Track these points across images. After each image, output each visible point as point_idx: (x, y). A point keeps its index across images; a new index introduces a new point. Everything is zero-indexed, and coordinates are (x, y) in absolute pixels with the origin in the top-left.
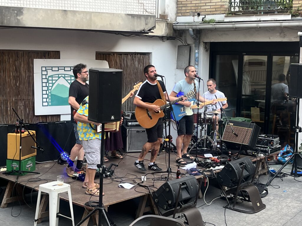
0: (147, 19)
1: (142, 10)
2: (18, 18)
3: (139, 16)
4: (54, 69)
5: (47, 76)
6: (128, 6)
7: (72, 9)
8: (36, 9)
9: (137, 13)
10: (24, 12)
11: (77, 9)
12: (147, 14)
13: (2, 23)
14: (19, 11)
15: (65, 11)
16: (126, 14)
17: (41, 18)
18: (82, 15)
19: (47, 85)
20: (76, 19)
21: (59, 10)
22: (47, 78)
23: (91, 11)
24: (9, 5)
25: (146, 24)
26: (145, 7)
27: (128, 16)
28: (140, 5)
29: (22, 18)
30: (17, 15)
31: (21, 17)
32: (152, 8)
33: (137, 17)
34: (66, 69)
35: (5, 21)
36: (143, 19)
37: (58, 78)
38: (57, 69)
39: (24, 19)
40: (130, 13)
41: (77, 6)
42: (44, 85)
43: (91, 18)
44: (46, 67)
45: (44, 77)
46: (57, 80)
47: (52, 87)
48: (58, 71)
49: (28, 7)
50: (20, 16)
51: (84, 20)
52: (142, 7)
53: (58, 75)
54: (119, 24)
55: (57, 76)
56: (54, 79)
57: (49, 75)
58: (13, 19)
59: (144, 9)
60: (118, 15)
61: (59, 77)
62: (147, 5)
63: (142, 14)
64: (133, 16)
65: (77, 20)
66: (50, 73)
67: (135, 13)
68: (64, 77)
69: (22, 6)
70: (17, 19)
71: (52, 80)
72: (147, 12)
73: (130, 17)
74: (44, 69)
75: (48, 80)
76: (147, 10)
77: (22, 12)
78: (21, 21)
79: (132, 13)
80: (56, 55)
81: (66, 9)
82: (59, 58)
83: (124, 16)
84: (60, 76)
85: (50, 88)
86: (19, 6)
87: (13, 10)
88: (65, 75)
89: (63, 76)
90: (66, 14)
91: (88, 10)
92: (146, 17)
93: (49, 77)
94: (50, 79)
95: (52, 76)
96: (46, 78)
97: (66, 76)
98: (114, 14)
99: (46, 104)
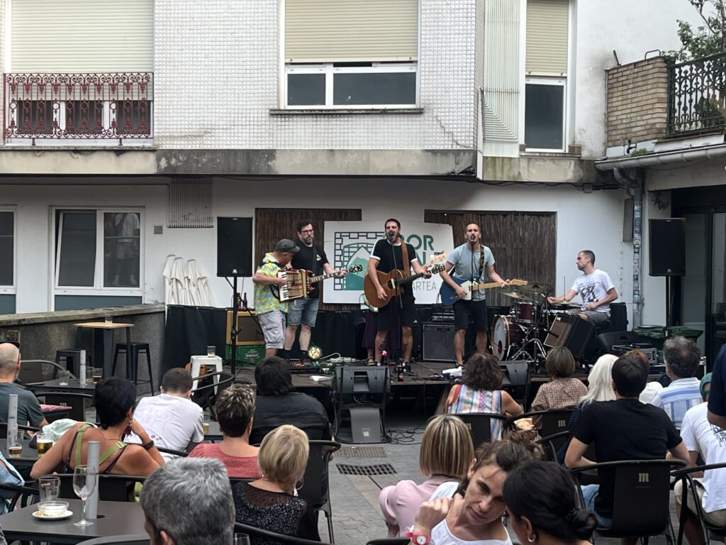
0: (458, 155)
1: (451, 143)
2: (269, 163)
3: (445, 153)
4: (352, 235)
5: (342, 246)
6: (426, 138)
7: (342, 148)
8: (292, 151)
9: (442, 148)
10: (277, 155)
11: (350, 148)
12: (458, 148)
13: (249, 170)
14: (271, 154)
15: (332, 151)
16: (422, 150)
17: (299, 162)
18: (356, 155)
19: (342, 259)
20: (346, 162)
21: (323, 150)
22: (342, 248)
23: (370, 148)
24: (259, 147)
25: (457, 163)
26: (455, 138)
27: (427, 153)
28: (447, 135)
29: (274, 164)
30: (268, 160)
31: (274, 162)
32: (467, 138)
33: (442, 154)
34: (369, 235)
35: (253, 168)
36: (451, 155)
37: (356, 249)
38: (356, 235)
39: (276, 164)
40: (430, 148)
41: (350, 142)
42: (338, 258)
43: (368, 160)
44: (341, 233)
45: (338, 247)
46: (355, 252)
47: (348, 262)
48: (358, 238)
49: (283, 148)
50: (271, 161)
51: (359, 162)
52: (451, 138)
53: (358, 244)
54: (413, 165)
55: (356, 245)
56: (351, 250)
57: (344, 244)
58: (262, 165)
59: (453, 140)
60: (410, 152)
61: (359, 248)
62: (459, 134)
63: (450, 148)
64: (434, 152)
65: (349, 163)
66: (347, 241)
67: (438, 148)
68: (366, 248)
69: (275, 148)
70: (268, 165)
71: (349, 252)
72: (458, 144)
73: (430, 154)
74: (338, 235)
75: (343, 252)
76: (459, 142)
77: (274, 156)
78: (272, 167)
79: (434, 147)
80: (356, 215)
81: (334, 148)
82: (361, 220)
83: (420, 153)
84: (360, 245)
85: (345, 263)
86: (271, 148)
87: (263, 154)
88: (367, 244)
89: (365, 245)
90: (333, 155)
91: (366, 148)
92: (457, 153)
93: (345, 247)
94: (346, 250)
95: (348, 246)
96: (340, 249)
97: (369, 246)
98: (403, 151)
99: (339, 287)
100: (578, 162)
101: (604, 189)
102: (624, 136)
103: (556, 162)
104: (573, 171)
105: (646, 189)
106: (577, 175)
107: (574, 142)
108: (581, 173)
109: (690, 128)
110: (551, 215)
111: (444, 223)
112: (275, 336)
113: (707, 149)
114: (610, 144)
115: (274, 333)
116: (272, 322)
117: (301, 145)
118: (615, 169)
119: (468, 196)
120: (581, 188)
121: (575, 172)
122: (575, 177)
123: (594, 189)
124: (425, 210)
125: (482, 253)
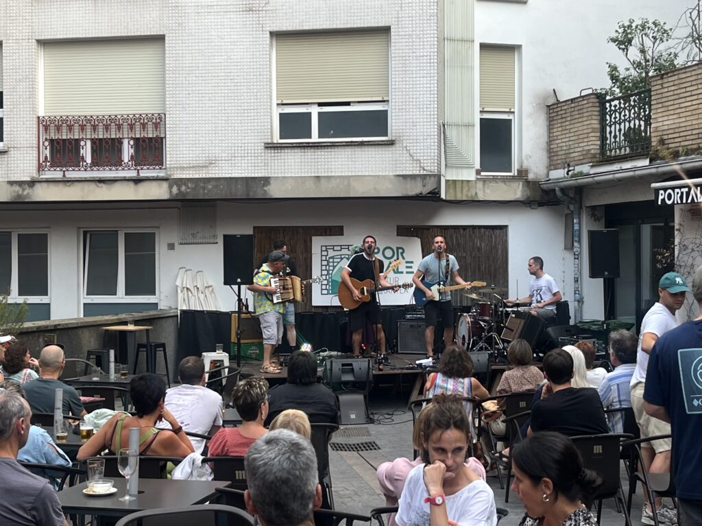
0: (425, 179)
1: (418, 169)
2: (265, 188)
3: (413, 177)
4: (336, 248)
6: (398, 165)
7: (326, 175)
8: (284, 177)
9: (411, 173)
10: (271, 182)
11: (333, 174)
12: (425, 173)
13: (248, 195)
14: (266, 180)
15: (318, 177)
16: (395, 176)
17: (290, 187)
18: (338, 180)
19: (328, 269)
20: (330, 186)
21: (311, 177)
23: (350, 174)
24: (256, 175)
25: (424, 186)
26: (422, 165)
27: (398, 178)
28: (415, 162)
29: (269, 189)
30: (264, 185)
31: (268, 187)
32: (432, 164)
33: (411, 178)
35: (251, 193)
36: (419, 179)
37: (340, 260)
38: (339, 248)
39: (271, 189)
40: (401, 173)
41: (333, 170)
42: (324, 268)
43: (349, 184)
44: (326, 246)
45: (324, 258)
46: (338, 262)
47: (333, 270)
48: (341, 250)
49: (276, 176)
50: (266, 186)
51: (341, 186)
52: (418, 165)
53: (341, 255)
54: (387, 188)
55: (340, 257)
56: (335, 260)
57: (329, 256)
58: (259, 190)
59: (420, 167)
60: (384, 177)
61: (342, 259)
62: (425, 161)
63: (418, 173)
64: (405, 177)
65: (333, 187)
66: (331, 253)
67: (408, 173)
69: (270, 175)
70: (265, 191)
71: (333, 262)
72: (424, 170)
73: (401, 178)
74: (324, 248)
75: (328, 262)
76: (425, 168)
77: (269, 182)
78: (268, 191)
79: (404, 173)
80: (339, 231)
81: (320, 175)
82: (343, 235)
83: (393, 177)
84: (343, 257)
85: (331, 272)
86: (266, 175)
87: (260, 181)
90: (319, 181)
91: (347, 174)
92: (424, 177)
93: (329, 258)
94: (331, 260)
95: (332, 258)
96: (326, 260)
98: (378, 176)
99: (325, 292)
100: (525, 183)
101: (548, 205)
102: (564, 160)
103: (507, 183)
104: (522, 191)
105: (583, 205)
106: (525, 194)
107: (522, 166)
108: (528, 193)
109: (620, 152)
110: (504, 228)
111: (413, 236)
112: (269, 333)
113: (635, 171)
114: (552, 168)
115: (269, 331)
116: (267, 322)
117: (291, 172)
118: (557, 188)
119: (434, 213)
120: (528, 205)
121: (523, 191)
122: (523, 196)
123: (539, 206)
124: (398, 226)
125: (448, 261)
